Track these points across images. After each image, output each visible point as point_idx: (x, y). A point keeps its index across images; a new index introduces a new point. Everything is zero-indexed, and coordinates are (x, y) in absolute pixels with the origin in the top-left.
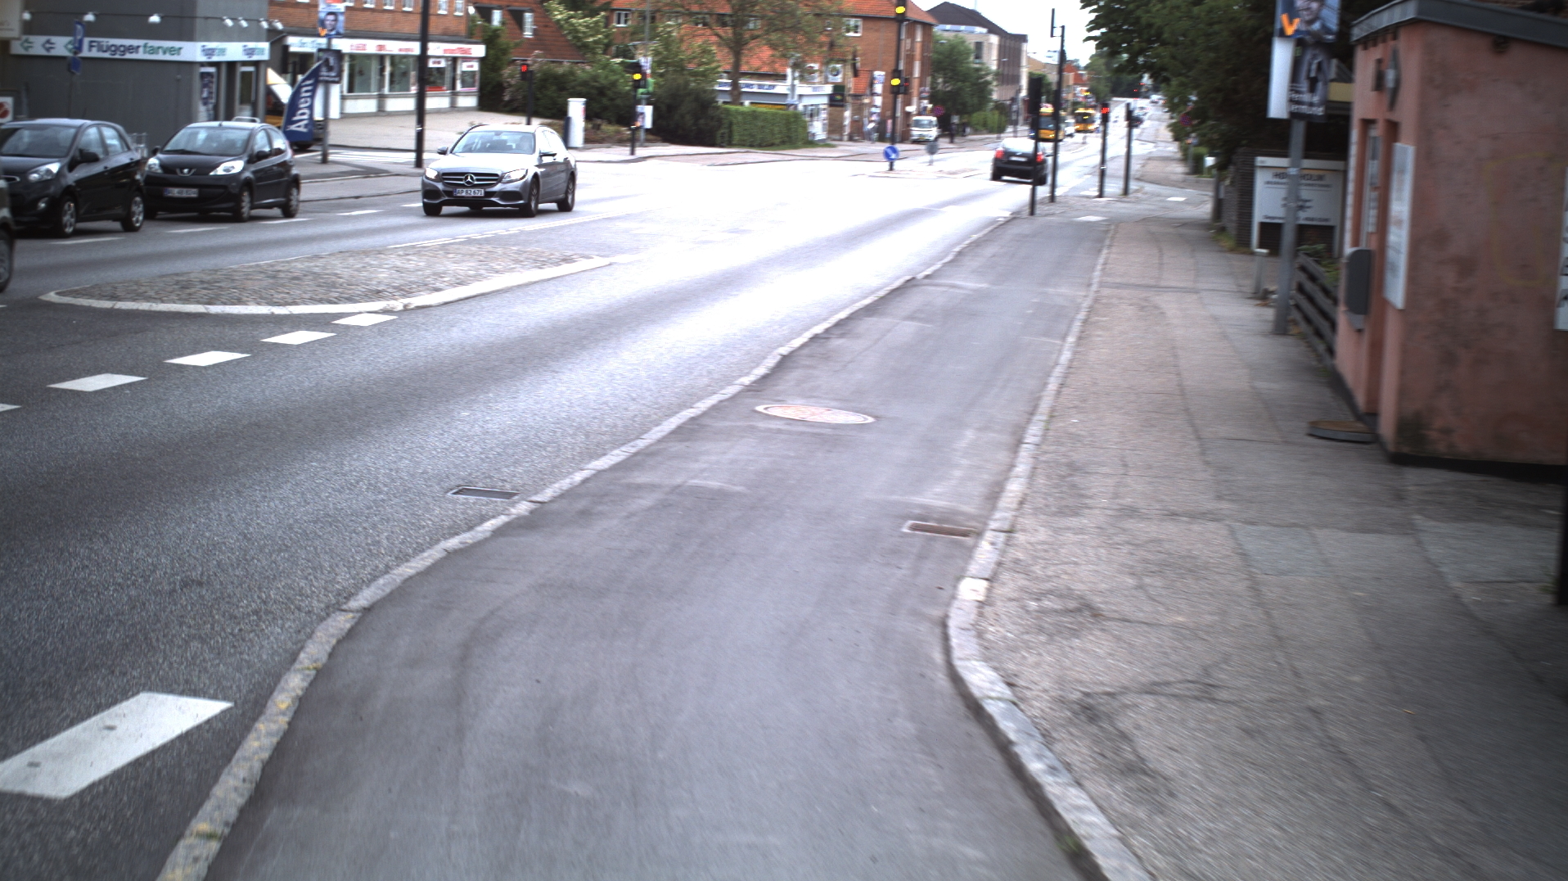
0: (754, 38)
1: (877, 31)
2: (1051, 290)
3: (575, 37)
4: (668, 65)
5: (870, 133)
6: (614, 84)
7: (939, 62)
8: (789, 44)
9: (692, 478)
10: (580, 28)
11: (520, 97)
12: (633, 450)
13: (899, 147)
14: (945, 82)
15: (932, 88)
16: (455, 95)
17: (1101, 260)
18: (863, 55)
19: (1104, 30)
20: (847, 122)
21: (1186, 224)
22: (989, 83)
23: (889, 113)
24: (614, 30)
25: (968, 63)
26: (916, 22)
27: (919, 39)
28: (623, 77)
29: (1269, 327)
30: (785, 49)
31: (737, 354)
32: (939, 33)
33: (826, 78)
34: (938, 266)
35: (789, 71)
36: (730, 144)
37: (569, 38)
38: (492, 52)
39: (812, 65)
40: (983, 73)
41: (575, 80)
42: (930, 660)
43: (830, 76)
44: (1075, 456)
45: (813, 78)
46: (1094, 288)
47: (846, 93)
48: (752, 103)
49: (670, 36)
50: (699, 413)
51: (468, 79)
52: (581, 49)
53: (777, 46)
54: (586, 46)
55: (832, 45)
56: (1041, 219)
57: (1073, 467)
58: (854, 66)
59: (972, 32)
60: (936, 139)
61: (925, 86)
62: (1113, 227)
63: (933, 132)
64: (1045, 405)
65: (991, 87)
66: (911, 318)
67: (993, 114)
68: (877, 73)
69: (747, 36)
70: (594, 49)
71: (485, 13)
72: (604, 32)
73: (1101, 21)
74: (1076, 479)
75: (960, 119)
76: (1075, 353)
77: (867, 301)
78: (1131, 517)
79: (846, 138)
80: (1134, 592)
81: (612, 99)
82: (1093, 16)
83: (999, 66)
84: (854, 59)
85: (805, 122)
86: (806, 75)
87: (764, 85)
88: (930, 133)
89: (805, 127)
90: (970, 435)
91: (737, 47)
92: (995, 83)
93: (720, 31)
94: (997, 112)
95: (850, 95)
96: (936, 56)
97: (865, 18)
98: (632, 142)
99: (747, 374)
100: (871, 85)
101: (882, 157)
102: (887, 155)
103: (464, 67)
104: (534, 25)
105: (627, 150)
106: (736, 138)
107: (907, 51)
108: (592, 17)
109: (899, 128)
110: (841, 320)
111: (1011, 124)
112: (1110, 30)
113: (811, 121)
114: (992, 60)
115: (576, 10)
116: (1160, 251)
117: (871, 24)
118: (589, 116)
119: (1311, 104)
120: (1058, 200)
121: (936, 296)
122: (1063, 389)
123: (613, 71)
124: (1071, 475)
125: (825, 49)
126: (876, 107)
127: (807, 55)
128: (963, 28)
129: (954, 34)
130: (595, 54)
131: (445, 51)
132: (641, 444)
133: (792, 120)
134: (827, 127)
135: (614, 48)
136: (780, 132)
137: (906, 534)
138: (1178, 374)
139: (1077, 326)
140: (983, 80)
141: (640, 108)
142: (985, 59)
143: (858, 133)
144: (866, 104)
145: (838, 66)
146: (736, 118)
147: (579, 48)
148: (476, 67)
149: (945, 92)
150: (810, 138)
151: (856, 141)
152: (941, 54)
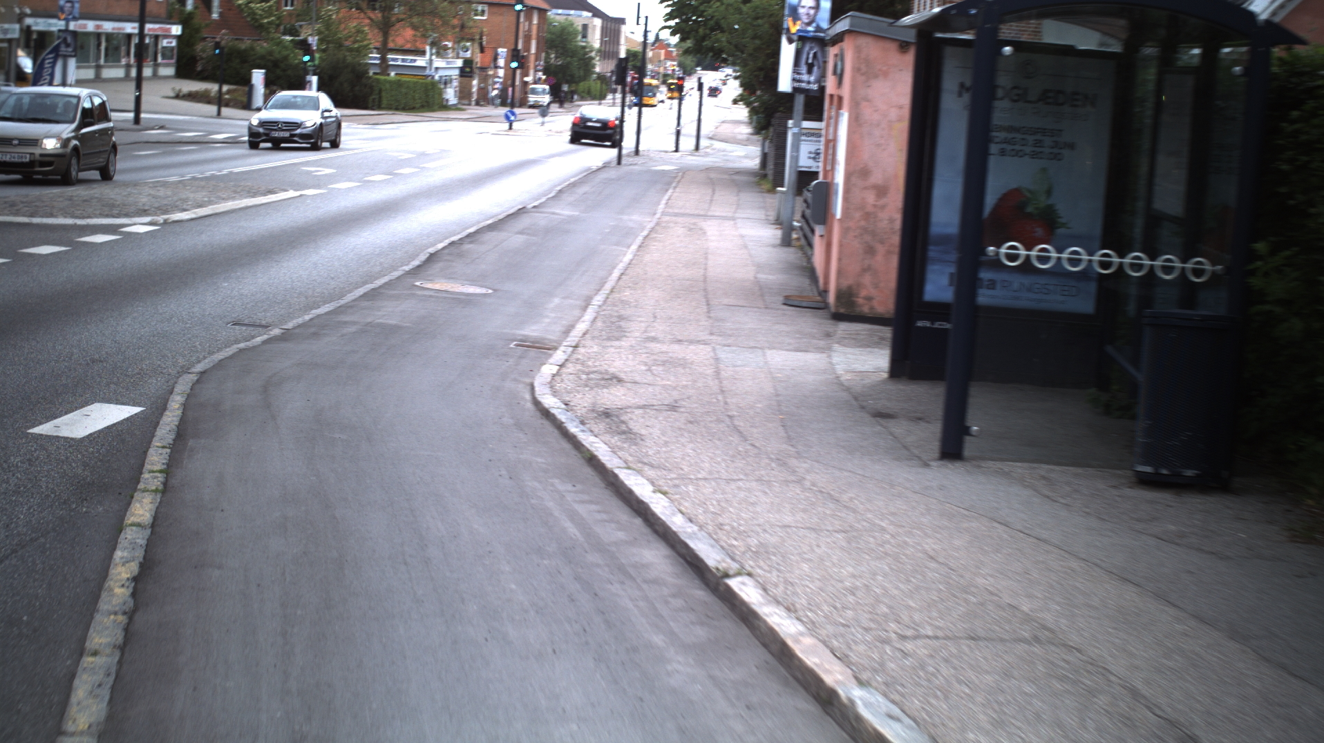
0: (399, 21)
1: (500, 15)
2: (625, 217)
3: (253, 19)
4: (329, 42)
5: (493, 98)
6: (286, 58)
7: (553, 41)
8: (428, 26)
9: (379, 319)
10: (257, 11)
11: (210, 68)
12: (339, 305)
13: (517, 111)
14: (556, 58)
15: (546, 62)
16: (157, 65)
17: (666, 197)
18: (487, 35)
19: (677, 20)
20: (474, 89)
21: (739, 172)
22: (592, 58)
23: (509, 82)
24: (285, 13)
25: (576, 42)
26: (533, 8)
27: (535, 21)
29: (778, 242)
30: (424, 30)
31: (399, 253)
32: (552, 17)
33: (458, 54)
34: (543, 199)
35: (428, 48)
36: (379, 107)
37: (249, 19)
38: (187, 31)
39: (446, 43)
40: (588, 50)
41: (255, 55)
42: (523, 398)
43: (461, 52)
44: (623, 312)
45: (447, 54)
46: (658, 216)
47: (474, 66)
48: (397, 74)
49: (331, 19)
50: (377, 286)
51: (167, 53)
52: (259, 29)
53: (418, 28)
54: (261, 26)
55: (463, 26)
56: (626, 167)
57: (621, 318)
58: (481, 45)
59: (580, 16)
60: (549, 104)
61: (540, 61)
62: (680, 174)
63: (546, 99)
64: (608, 286)
65: (594, 62)
66: (521, 233)
67: (596, 84)
68: (500, 50)
69: (393, 19)
70: (268, 28)
72: (276, 15)
73: (675, 14)
74: (622, 324)
75: (569, 87)
76: (635, 255)
77: (490, 222)
78: (652, 341)
79: (473, 103)
80: (646, 373)
81: (284, 70)
82: (669, 9)
83: (601, 44)
84: (481, 39)
85: (441, 89)
86: (441, 51)
87: (407, 59)
88: (544, 100)
89: (441, 93)
90: (557, 301)
91: (385, 28)
92: (598, 58)
93: (372, 15)
94: (599, 82)
95: (477, 68)
96: (549, 36)
97: (490, 4)
99: (407, 265)
100: (495, 59)
101: (503, 119)
102: (507, 117)
103: (165, 43)
104: (220, 8)
106: (385, 102)
107: (526, 32)
109: (517, 94)
110: (470, 233)
111: (611, 93)
112: (682, 21)
113: (445, 88)
114: (595, 39)
116: (714, 191)
117: (495, 9)
118: (267, 84)
119: (809, 83)
120: (641, 153)
121: (540, 219)
122: (623, 277)
123: (285, 47)
124: (619, 321)
125: (457, 30)
126: (499, 77)
127: (442, 35)
128: (572, 12)
129: (565, 17)
130: (269, 33)
131: (154, 30)
132: (342, 302)
133: (430, 87)
134: (458, 94)
135: (282, 27)
136: (420, 98)
137: (512, 348)
138: (706, 269)
139: (640, 239)
140: (587, 56)
141: (307, 78)
142: (590, 38)
143: (484, 99)
144: (490, 75)
145: (468, 44)
146: (384, 86)
147: (256, 28)
148: (174, 44)
149: (556, 66)
150: (445, 103)
151: (482, 106)
152: (553, 34)
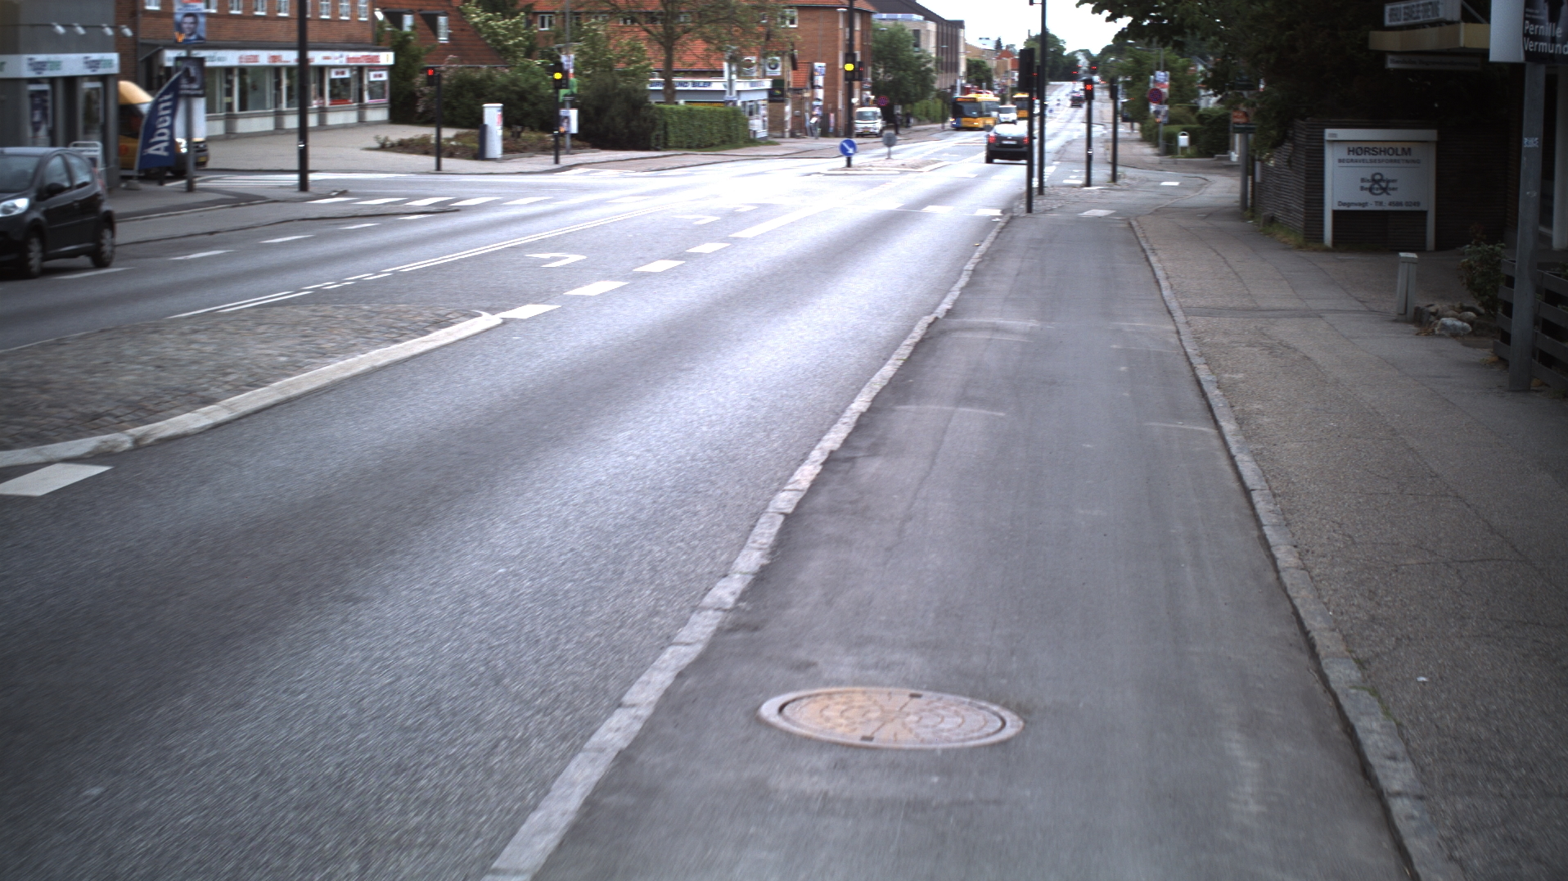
0: (686, 31)
1: (814, 20)
3: (494, 41)
5: (812, 128)
6: (535, 87)
7: (879, 51)
8: (724, 36)
10: (499, 30)
11: (435, 107)
14: (886, 72)
15: (873, 79)
16: (362, 107)
18: (802, 47)
20: (788, 118)
22: (930, 70)
23: (830, 106)
24: (536, 33)
25: (909, 51)
27: (858, 27)
28: (545, 79)
30: (720, 42)
32: (877, 22)
33: (765, 72)
34: (955, 294)
35: (725, 65)
36: (666, 147)
37: (489, 41)
38: (402, 59)
39: (749, 58)
40: (923, 60)
41: (493, 85)
43: (768, 69)
45: (751, 72)
46: (1179, 316)
47: (786, 87)
48: (686, 102)
49: (597, 34)
51: (376, 90)
52: (502, 53)
53: (712, 38)
54: (506, 49)
55: (768, 36)
58: (793, 59)
59: (911, 20)
61: (866, 77)
62: (1134, 223)
63: (878, 124)
65: (932, 75)
66: (964, 399)
67: (934, 104)
68: (817, 65)
69: (679, 30)
70: (515, 52)
71: (395, 18)
72: (524, 34)
75: (903, 110)
79: (787, 134)
81: (534, 104)
83: (938, 53)
84: (792, 51)
85: (745, 119)
86: (744, 69)
87: (700, 83)
88: (875, 125)
89: (746, 125)
91: (668, 42)
92: (935, 71)
93: (650, 26)
94: (939, 103)
95: (789, 89)
96: (875, 45)
97: (801, 8)
98: (556, 149)
100: (812, 78)
101: (837, 153)
102: (844, 151)
103: (372, 76)
104: (450, 29)
105: (551, 158)
106: (672, 139)
107: (847, 40)
108: (511, 18)
109: (842, 121)
113: (751, 117)
114: (930, 46)
115: (493, 12)
117: (807, 14)
118: (508, 122)
119: (1553, 40)
123: (534, 73)
125: (763, 40)
126: (818, 100)
127: (744, 47)
128: (899, 16)
129: (893, 22)
130: (515, 57)
131: (349, 59)
133: (732, 117)
134: (767, 124)
136: (719, 131)
140: (924, 69)
141: (563, 112)
142: (923, 46)
143: (800, 129)
144: (807, 98)
145: (777, 58)
146: (671, 118)
147: (500, 52)
148: (385, 76)
149: (885, 84)
150: (752, 137)
151: (798, 137)
152: (880, 42)
